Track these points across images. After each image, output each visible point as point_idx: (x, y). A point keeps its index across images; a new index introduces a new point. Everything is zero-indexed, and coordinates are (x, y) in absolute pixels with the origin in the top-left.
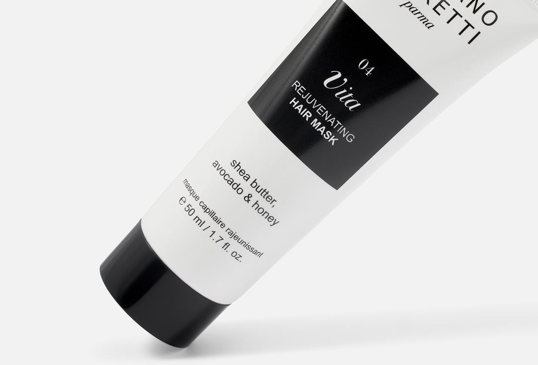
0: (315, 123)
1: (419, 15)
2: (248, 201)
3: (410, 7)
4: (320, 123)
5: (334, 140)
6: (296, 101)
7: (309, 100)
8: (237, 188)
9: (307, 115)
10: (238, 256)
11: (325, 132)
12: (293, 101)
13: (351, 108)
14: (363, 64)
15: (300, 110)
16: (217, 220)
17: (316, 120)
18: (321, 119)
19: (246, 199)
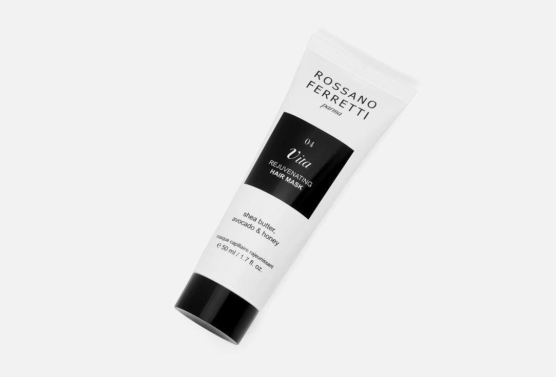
0: (288, 180)
1: (332, 110)
2: (259, 232)
3: (326, 107)
4: (290, 179)
5: (301, 187)
6: (273, 171)
7: (281, 168)
8: (251, 227)
9: (282, 176)
10: (259, 268)
11: (295, 184)
12: (272, 171)
13: (306, 167)
14: (307, 141)
15: (277, 175)
16: (242, 248)
17: (288, 178)
18: (291, 176)
19: (258, 231)
